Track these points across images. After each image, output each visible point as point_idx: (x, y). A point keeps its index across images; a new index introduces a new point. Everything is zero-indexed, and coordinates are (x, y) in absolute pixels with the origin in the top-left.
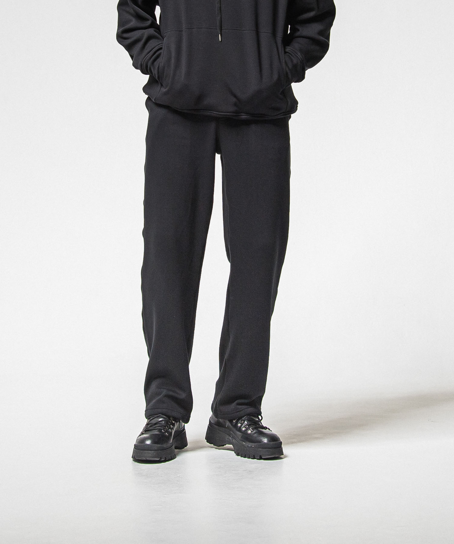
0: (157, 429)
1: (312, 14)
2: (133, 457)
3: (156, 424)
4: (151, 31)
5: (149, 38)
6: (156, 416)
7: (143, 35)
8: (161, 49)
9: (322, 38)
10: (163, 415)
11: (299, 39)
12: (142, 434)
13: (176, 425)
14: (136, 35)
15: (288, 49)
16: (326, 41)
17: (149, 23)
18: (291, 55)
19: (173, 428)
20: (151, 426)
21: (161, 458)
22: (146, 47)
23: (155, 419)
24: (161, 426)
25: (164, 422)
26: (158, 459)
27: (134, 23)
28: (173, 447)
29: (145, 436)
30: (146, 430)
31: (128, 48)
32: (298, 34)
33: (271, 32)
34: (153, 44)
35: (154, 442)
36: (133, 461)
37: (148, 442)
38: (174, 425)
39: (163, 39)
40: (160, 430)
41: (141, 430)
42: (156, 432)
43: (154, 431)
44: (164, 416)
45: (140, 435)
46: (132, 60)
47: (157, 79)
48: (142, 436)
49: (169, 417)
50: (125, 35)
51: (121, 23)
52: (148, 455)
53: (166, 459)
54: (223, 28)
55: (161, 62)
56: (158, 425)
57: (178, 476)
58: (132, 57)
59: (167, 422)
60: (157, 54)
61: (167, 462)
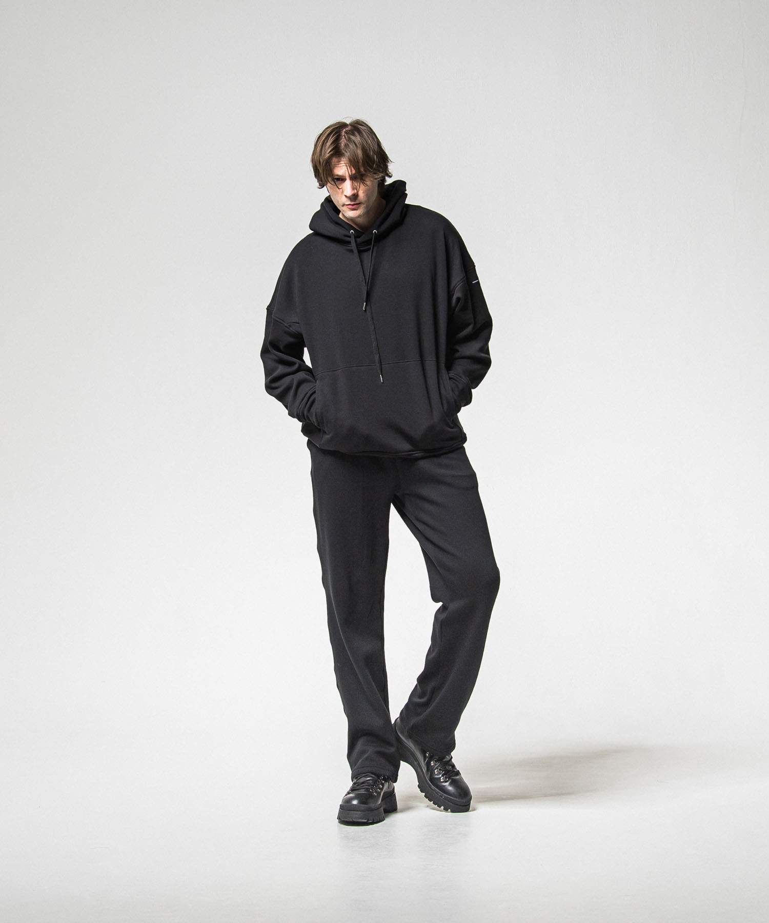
0: (364, 788)
1: (469, 330)
2: (339, 818)
3: (363, 783)
4: (302, 375)
5: (300, 384)
6: (364, 775)
7: (292, 381)
8: (315, 392)
9: (483, 355)
10: (372, 773)
11: (460, 360)
12: (349, 793)
13: (386, 785)
14: (286, 381)
15: (452, 374)
16: (486, 358)
17: (296, 366)
18: (456, 380)
19: (382, 789)
20: (358, 785)
21: (368, 820)
22: (299, 393)
23: (363, 778)
24: (369, 785)
25: (371, 781)
26: (366, 821)
27: (281, 369)
28: (382, 808)
29: (351, 795)
30: (353, 790)
31: (281, 398)
32: (457, 355)
33: (434, 359)
34: (305, 389)
35: (361, 802)
36: (339, 822)
37: (355, 802)
38: (383, 785)
39: (316, 381)
40: (367, 790)
41: (348, 789)
42: (362, 791)
43: (361, 790)
44: (372, 775)
45: (346, 795)
46: (287, 409)
47: (316, 425)
48: (348, 796)
49: (378, 776)
50: (274, 385)
51: (268, 372)
52: (355, 816)
53: (374, 820)
54: (383, 363)
55: (317, 407)
56: (366, 784)
57: (387, 839)
58: (286, 407)
59: (375, 782)
60: (311, 399)
61: (375, 825)
